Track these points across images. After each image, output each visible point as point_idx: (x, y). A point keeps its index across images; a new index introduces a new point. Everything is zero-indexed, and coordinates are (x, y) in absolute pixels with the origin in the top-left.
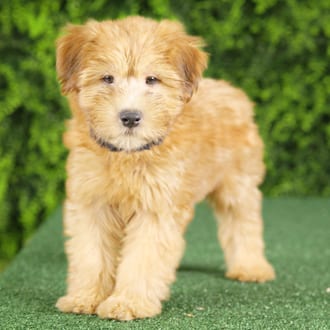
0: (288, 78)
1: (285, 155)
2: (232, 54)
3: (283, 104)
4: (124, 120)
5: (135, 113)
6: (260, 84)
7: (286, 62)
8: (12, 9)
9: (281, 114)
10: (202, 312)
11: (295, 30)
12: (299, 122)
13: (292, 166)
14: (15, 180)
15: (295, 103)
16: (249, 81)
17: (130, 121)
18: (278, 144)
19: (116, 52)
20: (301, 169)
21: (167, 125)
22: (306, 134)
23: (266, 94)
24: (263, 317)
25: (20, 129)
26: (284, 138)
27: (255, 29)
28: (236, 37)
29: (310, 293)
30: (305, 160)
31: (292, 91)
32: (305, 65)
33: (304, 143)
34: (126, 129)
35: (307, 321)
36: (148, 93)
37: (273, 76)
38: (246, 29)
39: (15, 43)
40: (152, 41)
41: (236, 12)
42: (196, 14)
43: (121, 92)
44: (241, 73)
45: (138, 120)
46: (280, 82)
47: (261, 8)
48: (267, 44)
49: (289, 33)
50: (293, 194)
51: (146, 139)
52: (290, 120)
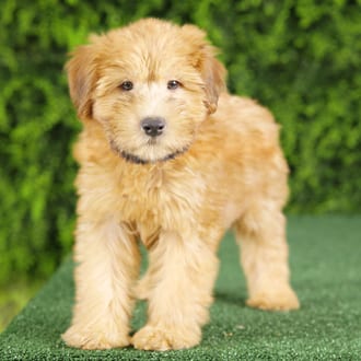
0: (333, 93)
1: (330, 172)
2: (276, 69)
3: (327, 120)
4: (147, 128)
5: (158, 120)
6: (305, 100)
7: (331, 77)
8: (50, 22)
9: (326, 131)
10: (243, 330)
11: (340, 45)
12: (344, 138)
13: (337, 183)
14: (54, 197)
15: (340, 120)
16: (293, 97)
17: (153, 129)
18: (323, 161)
19: (133, 55)
20: (347, 186)
21: (192, 133)
22: (351, 151)
23: (310, 110)
24: (305, 336)
25: (59, 145)
26: (329, 155)
27: (299, 43)
28: (280, 51)
29: (353, 311)
30: (350, 177)
31: (337, 107)
32: (350, 80)
33: (349, 159)
34: (148, 138)
35: (349, 340)
36: (171, 99)
37: (318, 91)
38: (290, 44)
39: (53, 57)
40: (172, 42)
41: (280, 26)
42: (239, 28)
43: (142, 98)
44: (285, 88)
45: (161, 128)
46: (325, 98)
47: (305, 22)
48: (312, 58)
49: (334, 47)
50: (338, 212)
51: (170, 149)
52: (334, 136)
